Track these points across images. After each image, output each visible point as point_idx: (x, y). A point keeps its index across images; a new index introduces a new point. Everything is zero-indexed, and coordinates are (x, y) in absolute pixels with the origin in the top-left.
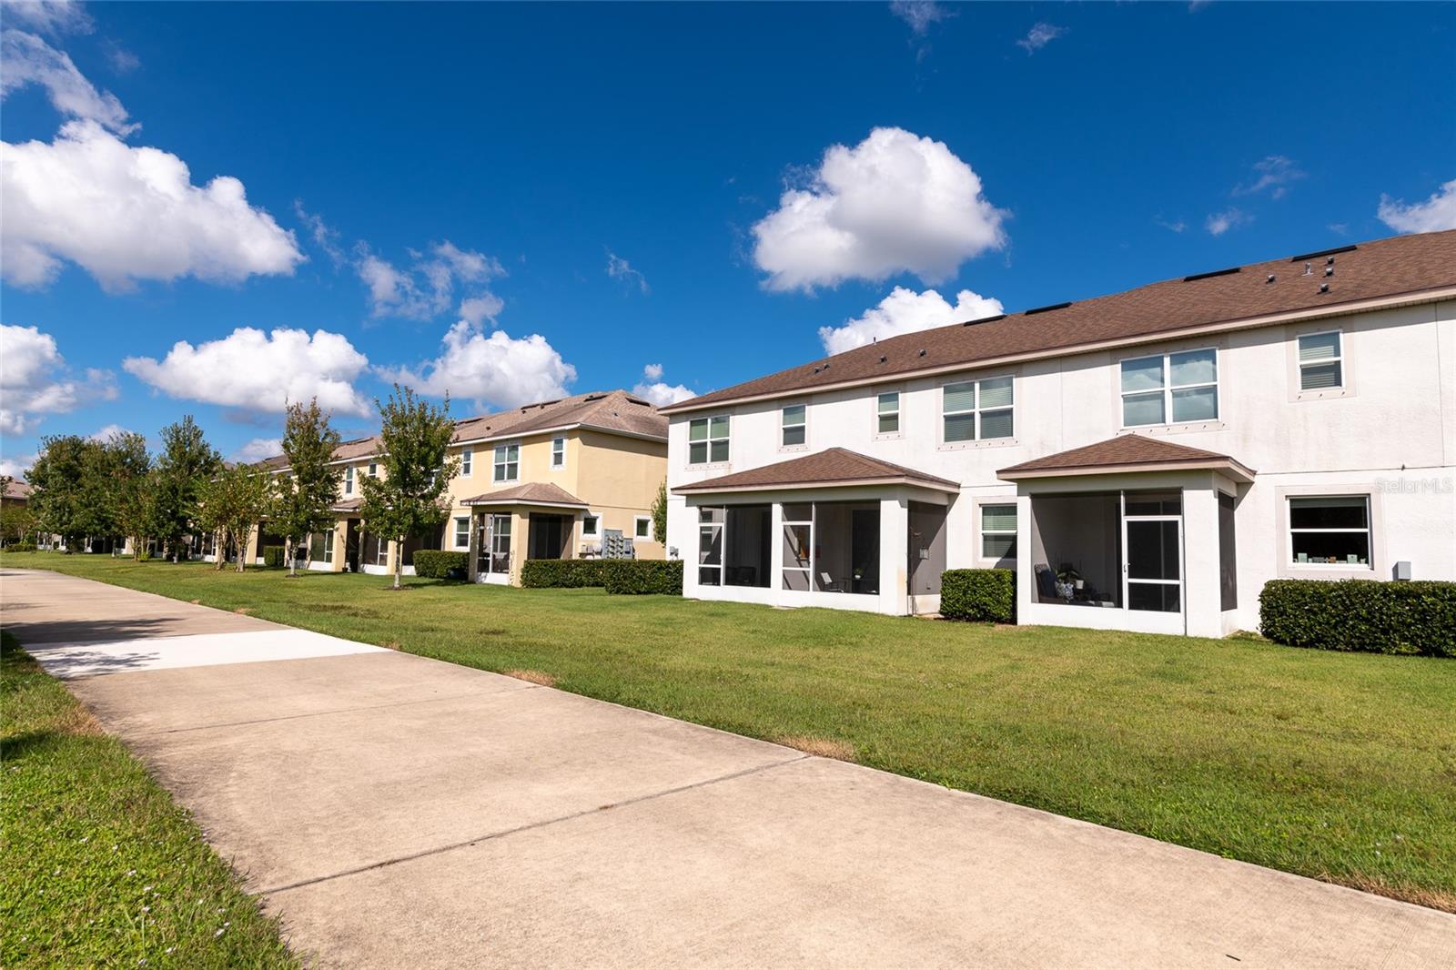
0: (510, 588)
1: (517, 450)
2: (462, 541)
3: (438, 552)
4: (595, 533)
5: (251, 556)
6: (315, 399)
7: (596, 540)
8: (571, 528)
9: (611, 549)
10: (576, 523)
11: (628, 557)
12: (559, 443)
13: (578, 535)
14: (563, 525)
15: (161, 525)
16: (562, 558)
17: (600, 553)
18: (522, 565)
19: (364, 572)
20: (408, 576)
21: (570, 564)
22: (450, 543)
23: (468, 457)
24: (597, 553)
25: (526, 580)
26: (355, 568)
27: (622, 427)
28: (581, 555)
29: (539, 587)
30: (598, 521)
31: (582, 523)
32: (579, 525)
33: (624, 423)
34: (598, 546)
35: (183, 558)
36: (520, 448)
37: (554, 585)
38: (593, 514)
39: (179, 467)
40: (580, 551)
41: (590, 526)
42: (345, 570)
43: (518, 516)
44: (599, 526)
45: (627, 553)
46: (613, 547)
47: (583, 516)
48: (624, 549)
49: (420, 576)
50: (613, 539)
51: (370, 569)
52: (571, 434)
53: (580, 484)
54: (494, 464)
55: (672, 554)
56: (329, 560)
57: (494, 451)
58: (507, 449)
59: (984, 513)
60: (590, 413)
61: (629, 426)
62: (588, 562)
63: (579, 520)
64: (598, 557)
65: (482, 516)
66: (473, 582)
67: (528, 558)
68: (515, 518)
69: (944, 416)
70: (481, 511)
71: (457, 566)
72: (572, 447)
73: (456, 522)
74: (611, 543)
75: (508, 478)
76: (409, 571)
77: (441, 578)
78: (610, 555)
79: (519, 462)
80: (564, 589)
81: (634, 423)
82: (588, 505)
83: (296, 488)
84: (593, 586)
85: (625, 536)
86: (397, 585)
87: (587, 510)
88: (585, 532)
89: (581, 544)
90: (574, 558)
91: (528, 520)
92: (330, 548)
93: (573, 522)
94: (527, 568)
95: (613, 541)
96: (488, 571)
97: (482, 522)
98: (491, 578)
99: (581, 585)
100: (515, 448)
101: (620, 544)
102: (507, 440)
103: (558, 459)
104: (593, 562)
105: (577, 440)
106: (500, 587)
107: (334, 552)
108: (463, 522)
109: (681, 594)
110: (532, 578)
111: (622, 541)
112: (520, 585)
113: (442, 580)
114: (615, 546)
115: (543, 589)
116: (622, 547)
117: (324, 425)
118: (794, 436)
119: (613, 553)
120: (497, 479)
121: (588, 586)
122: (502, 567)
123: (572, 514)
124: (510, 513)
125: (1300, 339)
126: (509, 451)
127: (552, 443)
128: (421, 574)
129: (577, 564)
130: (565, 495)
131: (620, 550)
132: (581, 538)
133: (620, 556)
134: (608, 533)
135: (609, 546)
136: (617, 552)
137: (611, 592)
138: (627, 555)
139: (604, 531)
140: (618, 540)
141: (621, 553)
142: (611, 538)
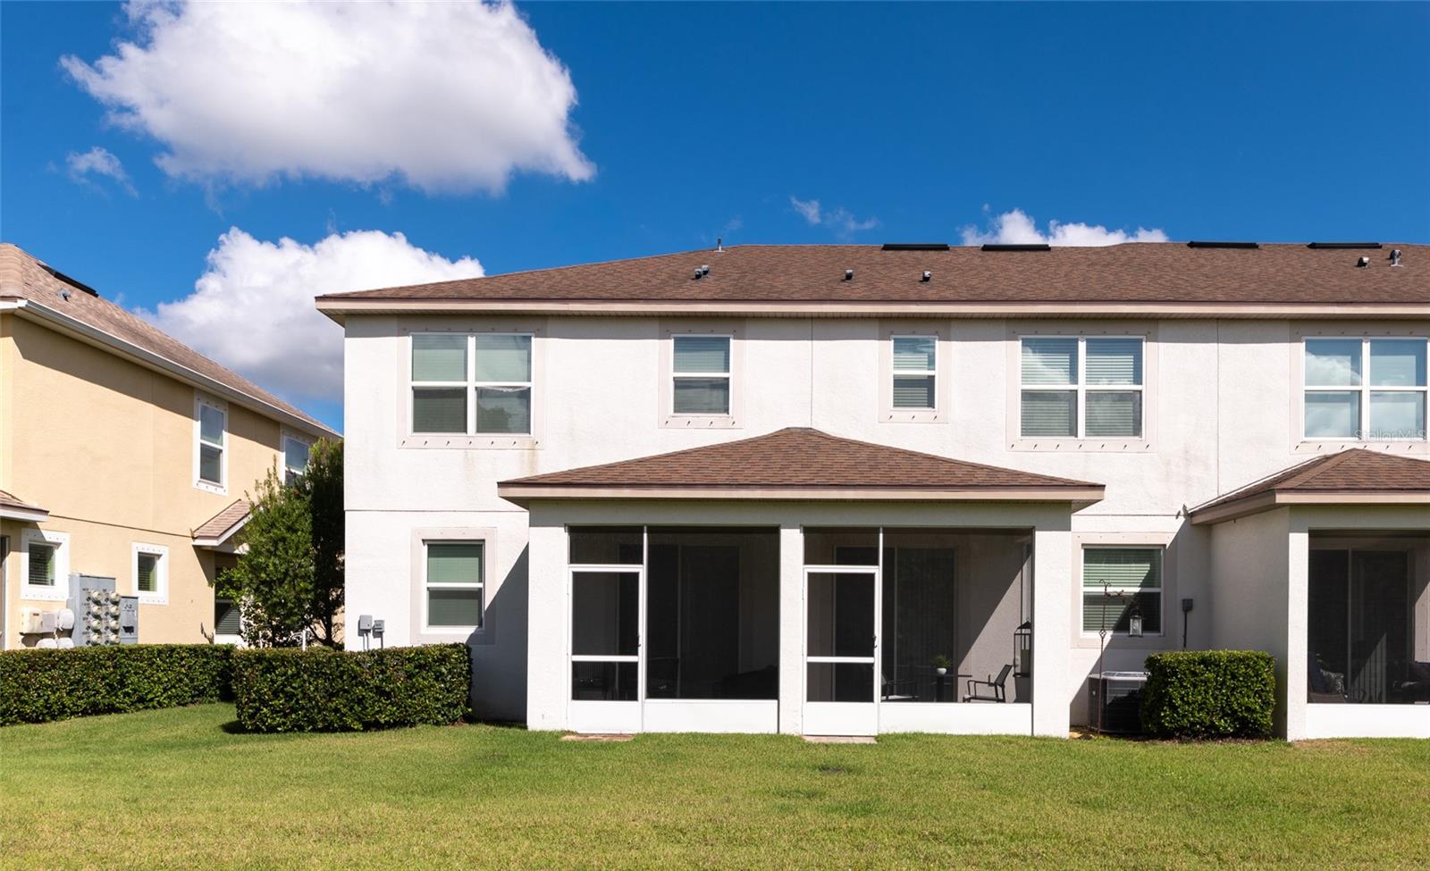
4: (52, 581)
7: (60, 602)
9: (95, 623)
10: (15, 557)
11: (126, 641)
13: (11, 586)
17: (68, 633)
24: (64, 633)
28: (29, 638)
30: (57, 553)
31: (26, 558)
32: (19, 564)
34: (67, 618)
38: (49, 536)
40: (21, 629)
41: (41, 565)
44: (61, 564)
45: (126, 630)
46: (97, 617)
47: (27, 538)
48: (123, 621)
50: (97, 599)
55: (363, 632)
63: (19, 550)
64: (66, 644)
69: (1022, 391)
74: (95, 609)
78: (94, 637)
82: (46, 512)
84: (85, 713)
85: (118, 590)
87: (32, 525)
88: (31, 581)
89: (27, 610)
90: (8, 647)
93: (6, 554)
95: (97, 603)
101: (113, 609)
111: (116, 603)
114: (101, 614)
116: (116, 617)
119: (98, 632)
123: (6, 531)
131: (113, 623)
132: (23, 597)
133: (113, 637)
134: (90, 584)
135: (89, 613)
136: (107, 628)
137: (272, 730)
138: (128, 635)
139: (77, 580)
140: (107, 600)
141: (115, 631)
142: (95, 595)
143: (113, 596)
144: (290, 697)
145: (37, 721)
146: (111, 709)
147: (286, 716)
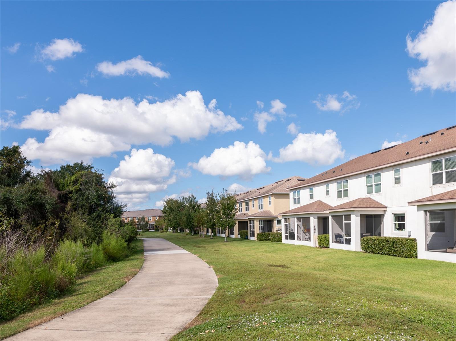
0: (255, 241)
4: (281, 224)
7: (282, 226)
10: (274, 222)
13: (275, 225)
14: (270, 223)
18: (257, 235)
23: (253, 202)
25: (257, 239)
28: (276, 231)
29: (261, 241)
31: (276, 222)
32: (275, 222)
35: (196, 234)
36: (264, 199)
37: (266, 240)
38: (280, 219)
39: (191, 208)
40: (276, 230)
41: (279, 222)
47: (276, 220)
51: (232, 236)
52: (272, 195)
53: (275, 210)
54: (259, 204)
57: (258, 201)
58: (260, 200)
59: (323, 219)
63: (275, 221)
66: (248, 240)
67: (259, 232)
68: (255, 222)
69: (337, 191)
72: (272, 198)
75: (261, 209)
76: (238, 236)
79: (263, 204)
82: (278, 216)
86: (226, 241)
87: (278, 218)
88: (278, 224)
89: (276, 228)
90: (274, 232)
91: (259, 221)
93: (273, 222)
96: (251, 236)
98: (252, 238)
100: (262, 200)
102: (261, 197)
103: (270, 203)
106: (253, 241)
109: (282, 241)
110: (261, 238)
112: (256, 240)
118: (312, 196)
120: (259, 209)
122: (254, 236)
123: (273, 219)
125: (394, 170)
127: (269, 198)
128: (241, 237)
130: (271, 214)
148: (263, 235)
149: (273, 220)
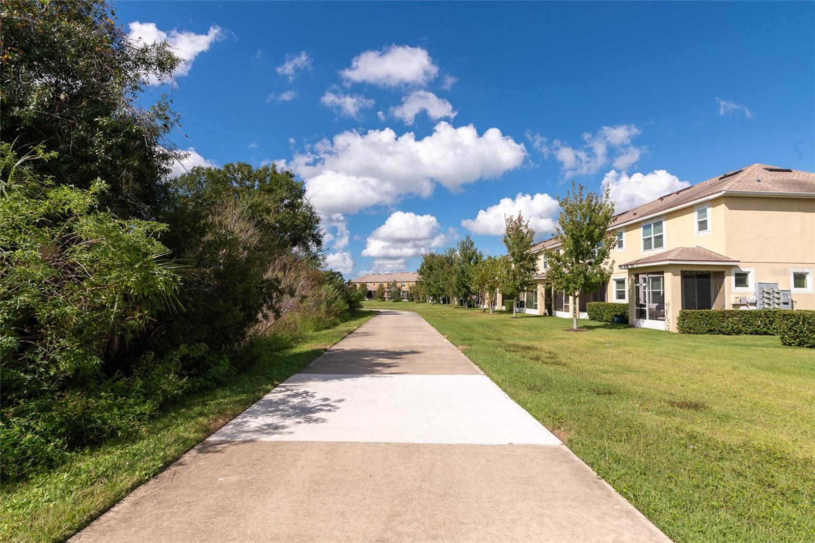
0: (667, 333)
1: (662, 224)
2: (621, 295)
3: (603, 303)
4: (747, 286)
5: (499, 306)
6: (520, 212)
7: (750, 292)
8: (721, 283)
9: (766, 301)
10: (727, 279)
11: (787, 308)
12: (703, 212)
13: (729, 289)
14: (712, 280)
15: (460, 290)
16: (713, 308)
17: (755, 304)
18: (678, 314)
19: (555, 316)
20: (583, 320)
21: (724, 315)
22: (612, 297)
23: (620, 236)
24: (751, 304)
25: (682, 327)
26: (550, 314)
27: (769, 189)
28: (734, 306)
29: (697, 333)
30: (749, 275)
31: (733, 278)
32: (730, 281)
33: (770, 187)
34: (752, 298)
35: (470, 306)
36: (663, 222)
37: (710, 331)
38: (744, 270)
39: (465, 261)
40: (732, 302)
41: (741, 280)
42: (545, 314)
43: (670, 274)
44: (751, 279)
45: (785, 303)
46: (768, 299)
47: (733, 271)
48: (782, 300)
49: (592, 320)
50: (767, 291)
51: (560, 314)
52: (715, 202)
54: (642, 238)
56: (536, 308)
57: (642, 229)
58: (652, 225)
60: (732, 183)
61: (776, 188)
62: (744, 312)
63: (730, 275)
64: (753, 308)
65: (637, 276)
66: (633, 326)
67: (682, 309)
68: (668, 276)
70: (635, 271)
71: (619, 313)
73: (615, 283)
74: (766, 295)
75: (655, 247)
76: (584, 316)
77: (607, 321)
78: (766, 306)
79: (664, 234)
80: (722, 336)
81: (780, 185)
82: (739, 261)
83: (513, 266)
84: (751, 333)
85: (781, 288)
86: (575, 328)
87: (737, 266)
88: (736, 286)
89: (733, 296)
90: (727, 308)
91: (680, 277)
92: (536, 301)
93: (724, 278)
94: (683, 318)
95: (768, 293)
96: (645, 318)
97: (637, 281)
98: (647, 324)
99: (739, 332)
100: (660, 223)
101: (776, 295)
102: (652, 218)
103: (703, 225)
104: (750, 312)
105: (722, 207)
106: (658, 332)
107: (538, 303)
108: (620, 282)
110: (687, 327)
111: (778, 293)
112: (676, 331)
113: (609, 323)
114: (771, 297)
115: (700, 336)
116: (779, 299)
117: (526, 226)
119: (769, 304)
120: (645, 248)
121: (746, 334)
122: (658, 314)
123: (721, 270)
124: (662, 273)
126: (654, 226)
127: (697, 213)
129: (732, 314)
130: (713, 254)
131: (776, 301)
132: (732, 291)
133: (777, 306)
134: (763, 286)
135: (763, 297)
136: (774, 303)
137: (790, 345)
138: (785, 306)
139: (757, 284)
140: (773, 292)
141: (779, 304)
142: (766, 290)
143: (776, 290)
144: (796, 332)
145: (728, 334)
146: (765, 333)
147: (795, 339)
148: (701, 315)
149: (723, 272)
